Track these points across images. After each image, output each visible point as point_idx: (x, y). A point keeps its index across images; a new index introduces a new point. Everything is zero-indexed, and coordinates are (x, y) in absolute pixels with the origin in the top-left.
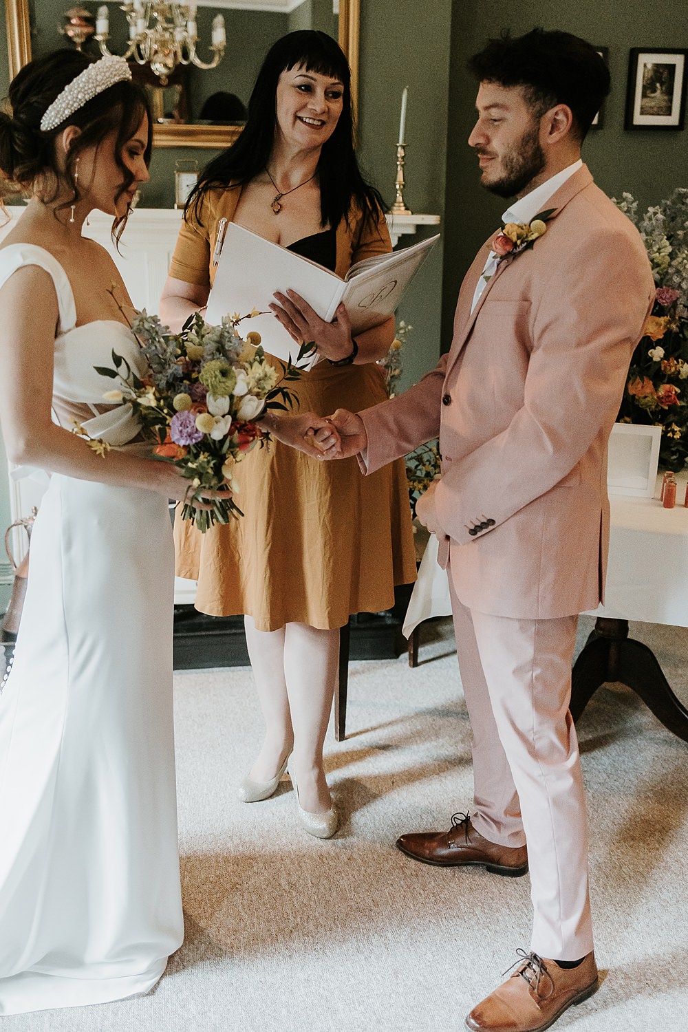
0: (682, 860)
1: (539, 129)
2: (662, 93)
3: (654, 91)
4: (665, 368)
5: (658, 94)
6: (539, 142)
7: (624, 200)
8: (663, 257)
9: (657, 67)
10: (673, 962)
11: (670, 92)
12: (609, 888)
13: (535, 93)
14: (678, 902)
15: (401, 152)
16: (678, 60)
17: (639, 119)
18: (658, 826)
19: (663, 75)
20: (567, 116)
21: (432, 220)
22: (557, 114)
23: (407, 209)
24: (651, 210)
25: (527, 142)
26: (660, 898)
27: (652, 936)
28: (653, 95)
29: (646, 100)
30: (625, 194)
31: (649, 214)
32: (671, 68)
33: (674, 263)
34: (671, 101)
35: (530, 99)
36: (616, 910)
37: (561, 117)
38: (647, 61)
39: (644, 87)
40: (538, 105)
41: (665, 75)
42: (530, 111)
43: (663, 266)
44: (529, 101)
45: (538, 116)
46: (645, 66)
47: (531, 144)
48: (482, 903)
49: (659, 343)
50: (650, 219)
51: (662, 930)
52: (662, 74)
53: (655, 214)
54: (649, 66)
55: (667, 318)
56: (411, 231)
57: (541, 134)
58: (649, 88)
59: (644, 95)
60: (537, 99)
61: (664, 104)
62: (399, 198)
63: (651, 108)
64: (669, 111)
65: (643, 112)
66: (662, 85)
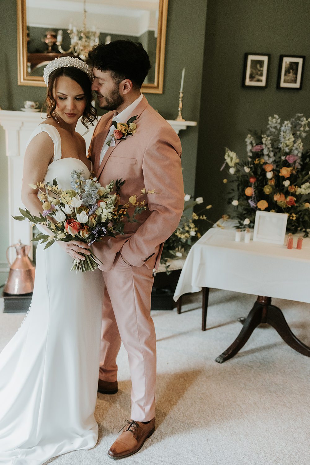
0: (291, 402)
1: (119, 88)
2: (293, 74)
3: (289, 73)
4: (290, 189)
5: (291, 75)
6: (119, 94)
7: (275, 118)
8: (291, 142)
9: (291, 63)
10: (286, 446)
11: (296, 74)
12: (259, 413)
13: (115, 75)
14: (289, 420)
15: (181, 95)
16: (300, 61)
17: (283, 85)
18: (281, 387)
19: (293, 67)
20: (130, 84)
21: (193, 124)
23: (183, 118)
24: (286, 122)
25: (114, 94)
26: (281, 418)
27: (277, 435)
28: (289, 75)
29: (286, 77)
30: (275, 116)
31: (285, 124)
32: (297, 64)
33: (295, 145)
34: (296, 77)
35: (114, 77)
36: (262, 423)
37: (127, 84)
38: (287, 61)
39: (286, 72)
40: (117, 79)
41: (295, 67)
42: (114, 81)
43: (290, 146)
44: (113, 78)
45: (118, 84)
46: (286, 62)
47: (116, 94)
48: (204, 418)
49: (288, 179)
50: (285, 126)
51: (282, 432)
52: (293, 66)
53: (287, 124)
54: (288, 63)
55: (291, 168)
56: (184, 128)
57: (120, 90)
58: (287, 72)
59: (285, 75)
60: (116, 77)
61: (293, 78)
62: (180, 114)
63: (288, 80)
64: (295, 82)
65: (285, 82)
66: (293, 70)
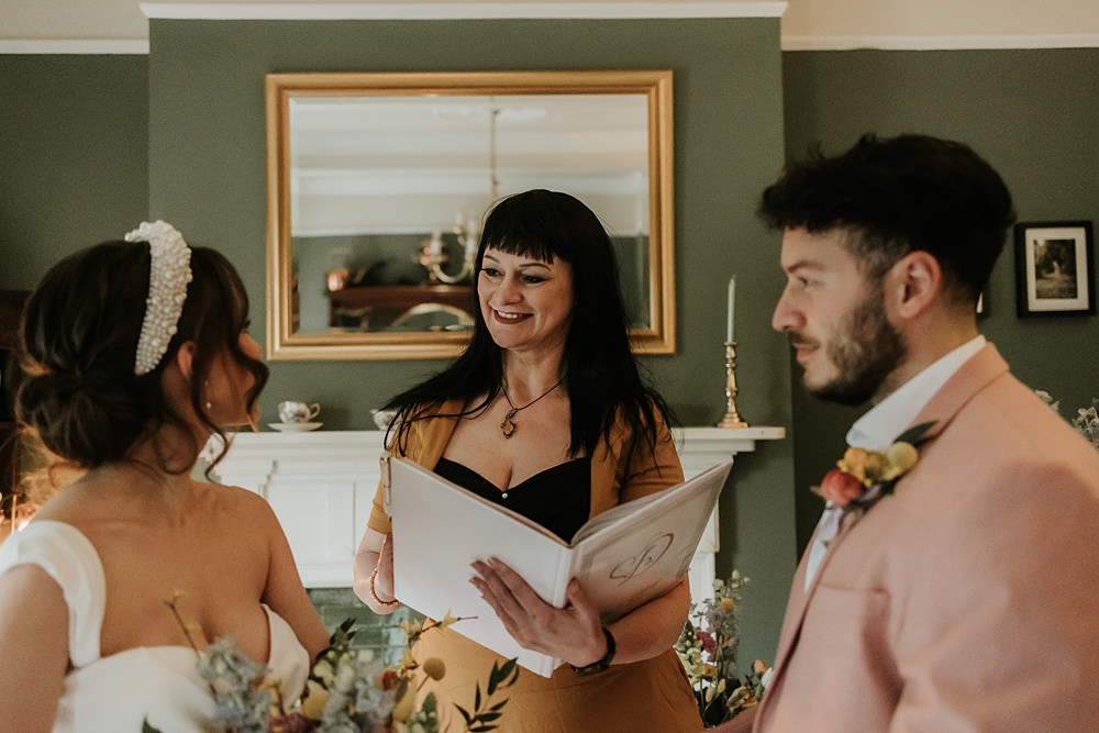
1: (882, 296)
2: (1062, 272)
3: (1051, 270)
5: (1057, 274)
6: (885, 317)
9: (1051, 244)
11: (1071, 271)
13: (867, 238)
15: (730, 353)
16: (1078, 235)
17: (1036, 304)
19: (1060, 253)
20: (929, 269)
21: (775, 433)
22: (911, 267)
23: (742, 420)
25: (865, 318)
28: (1051, 275)
29: (1041, 282)
32: (1069, 244)
34: (1074, 281)
35: (859, 249)
37: (919, 272)
38: (1037, 237)
39: (1037, 267)
40: (876, 257)
41: (1063, 252)
42: (863, 267)
44: (858, 253)
45: (879, 275)
46: (1035, 242)
47: (871, 320)
52: (1058, 251)
54: (1041, 243)
56: (750, 448)
57: (888, 303)
58: (1043, 268)
59: (1039, 276)
60: (872, 248)
61: (1065, 285)
62: (731, 407)
63: (1049, 290)
64: (1073, 293)
65: (1040, 295)
66: (1060, 264)
